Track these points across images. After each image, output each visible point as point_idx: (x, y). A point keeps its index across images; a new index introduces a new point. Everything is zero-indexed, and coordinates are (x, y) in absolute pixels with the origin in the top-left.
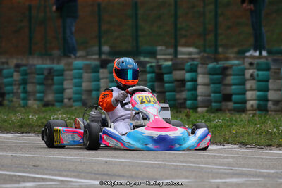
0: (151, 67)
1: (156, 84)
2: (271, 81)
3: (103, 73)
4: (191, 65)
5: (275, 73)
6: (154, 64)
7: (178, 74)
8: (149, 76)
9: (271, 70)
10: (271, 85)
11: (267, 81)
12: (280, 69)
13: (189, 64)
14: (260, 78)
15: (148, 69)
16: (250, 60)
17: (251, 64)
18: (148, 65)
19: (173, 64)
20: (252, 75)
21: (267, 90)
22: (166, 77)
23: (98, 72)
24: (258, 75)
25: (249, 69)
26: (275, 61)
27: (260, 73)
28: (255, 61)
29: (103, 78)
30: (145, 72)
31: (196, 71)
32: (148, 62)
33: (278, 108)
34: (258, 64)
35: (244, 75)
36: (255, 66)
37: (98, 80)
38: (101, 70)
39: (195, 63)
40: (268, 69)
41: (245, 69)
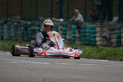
0: (23, 24)
1: (25, 31)
2: (68, 31)
3: (5, 26)
4: (38, 24)
5: (69, 28)
6: (24, 23)
7: (33, 28)
8: (22, 28)
9: (68, 27)
10: (68, 33)
11: (66, 31)
12: (71, 27)
13: (37, 23)
14: (64, 30)
15: (22, 25)
16: (60, 23)
17: (61, 24)
18: (22, 24)
19: (31, 23)
20: (61, 29)
21: (66, 35)
22: (29, 29)
23: (3, 26)
24: (63, 29)
25: (60, 26)
26: (69, 23)
27: (64, 28)
28: (62, 23)
29: (5, 28)
30: (21, 26)
31: (40, 26)
32: (22, 22)
33: (70, 42)
34: (63, 24)
35: (58, 28)
36: (62, 25)
37: (3, 29)
38: (5, 25)
39: (40, 23)
40: (67, 26)
41: (58, 26)
